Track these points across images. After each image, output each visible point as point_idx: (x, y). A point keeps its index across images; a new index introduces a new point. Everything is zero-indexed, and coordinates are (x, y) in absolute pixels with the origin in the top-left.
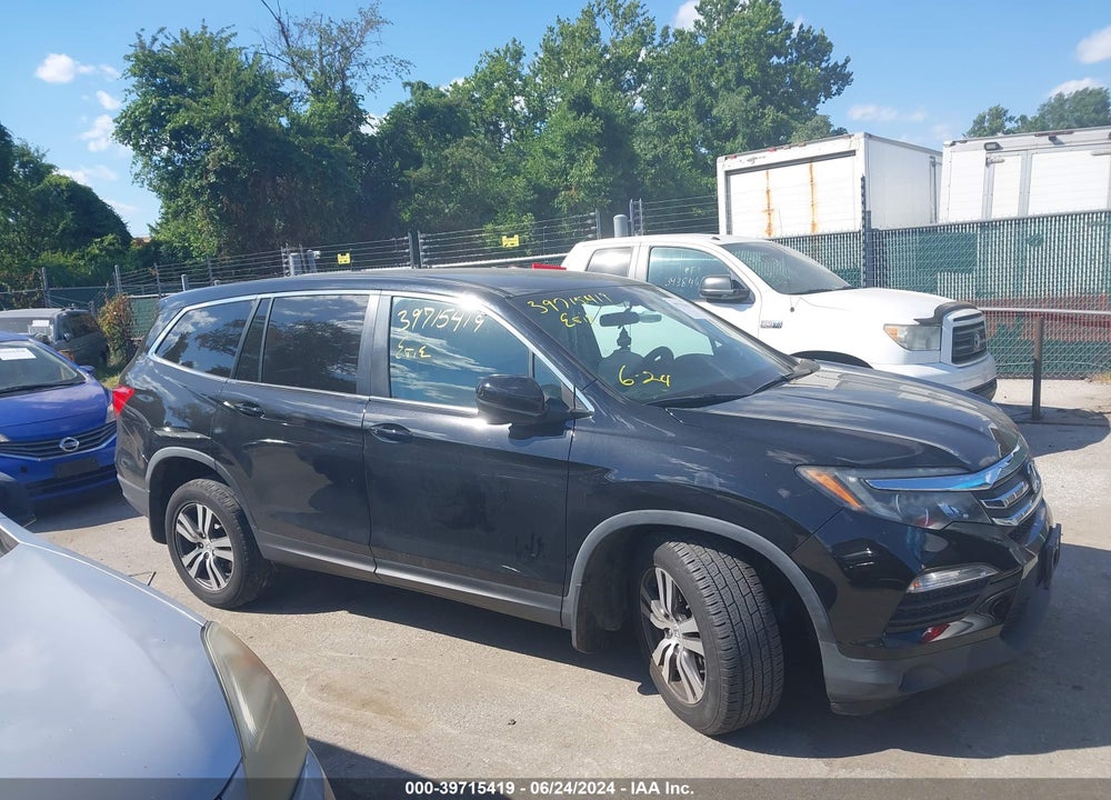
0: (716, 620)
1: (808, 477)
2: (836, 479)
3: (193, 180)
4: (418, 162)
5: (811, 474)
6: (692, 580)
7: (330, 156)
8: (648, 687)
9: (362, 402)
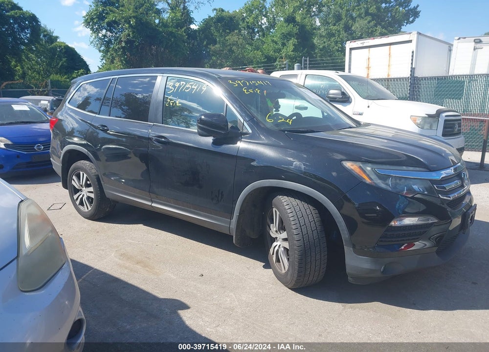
0: (295, 232)
1: (347, 166)
2: (360, 167)
3: (115, 45)
4: (215, 42)
5: (348, 165)
6: (287, 213)
7: (175, 37)
8: (267, 266)
9: (150, 126)
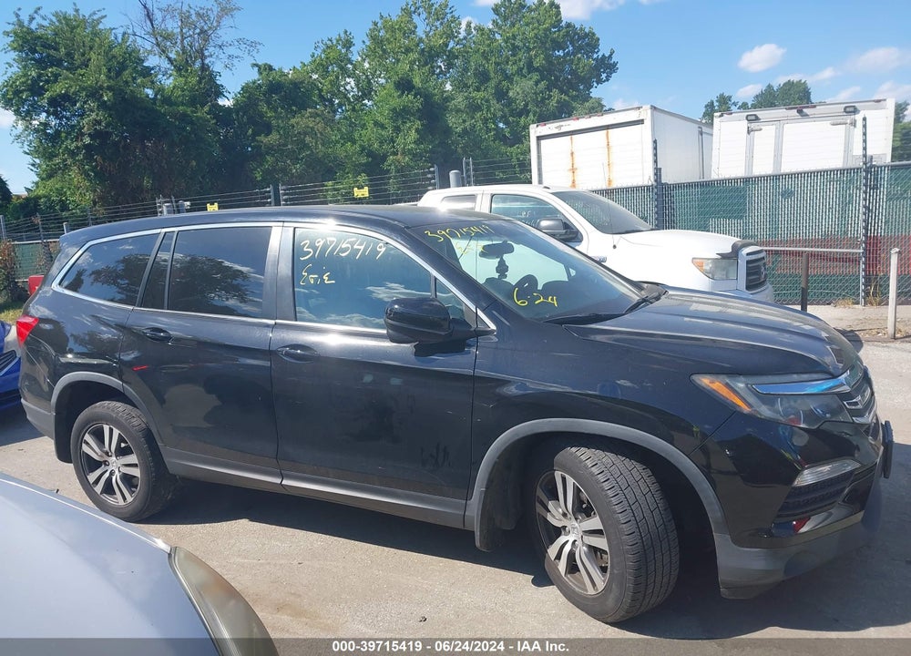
0: (622, 518)
1: (703, 384)
2: (727, 385)
3: (69, 141)
4: (268, 129)
5: (705, 381)
6: (597, 482)
7: (192, 123)
9: (268, 326)
